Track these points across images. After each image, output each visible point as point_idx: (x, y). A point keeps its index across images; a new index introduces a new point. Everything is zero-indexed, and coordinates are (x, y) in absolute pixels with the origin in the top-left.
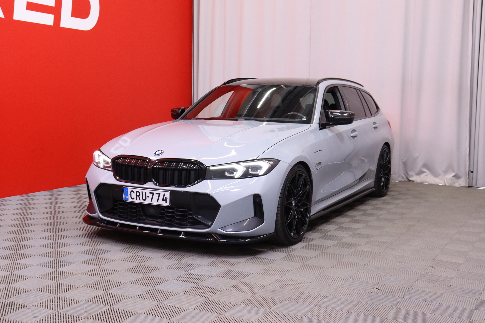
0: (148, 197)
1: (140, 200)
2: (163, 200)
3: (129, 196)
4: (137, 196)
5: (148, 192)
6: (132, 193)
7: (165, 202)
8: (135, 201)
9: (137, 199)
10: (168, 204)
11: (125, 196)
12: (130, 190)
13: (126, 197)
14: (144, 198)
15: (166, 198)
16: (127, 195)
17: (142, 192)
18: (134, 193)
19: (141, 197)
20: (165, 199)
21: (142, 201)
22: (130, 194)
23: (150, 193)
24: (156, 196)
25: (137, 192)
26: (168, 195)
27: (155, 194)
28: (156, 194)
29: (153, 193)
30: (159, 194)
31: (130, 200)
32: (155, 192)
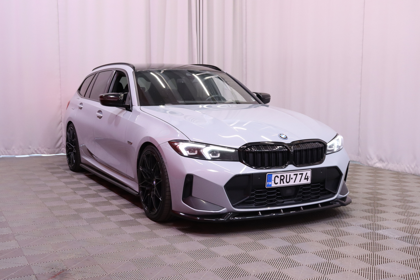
0: (292, 178)
1: (283, 183)
2: (305, 179)
3: (273, 182)
4: (281, 180)
5: (292, 174)
6: (276, 178)
7: (306, 180)
8: (279, 185)
9: (280, 183)
10: (309, 181)
11: (268, 182)
12: (274, 176)
13: (268, 184)
14: (288, 181)
15: (308, 176)
16: (271, 181)
17: (287, 175)
18: (278, 177)
19: (285, 180)
20: (306, 177)
21: (286, 184)
22: (274, 179)
23: (294, 175)
24: (299, 177)
25: (281, 176)
26: (309, 173)
27: (298, 175)
28: (300, 174)
29: (297, 175)
30: (302, 174)
31: (273, 185)
32: (298, 173)
